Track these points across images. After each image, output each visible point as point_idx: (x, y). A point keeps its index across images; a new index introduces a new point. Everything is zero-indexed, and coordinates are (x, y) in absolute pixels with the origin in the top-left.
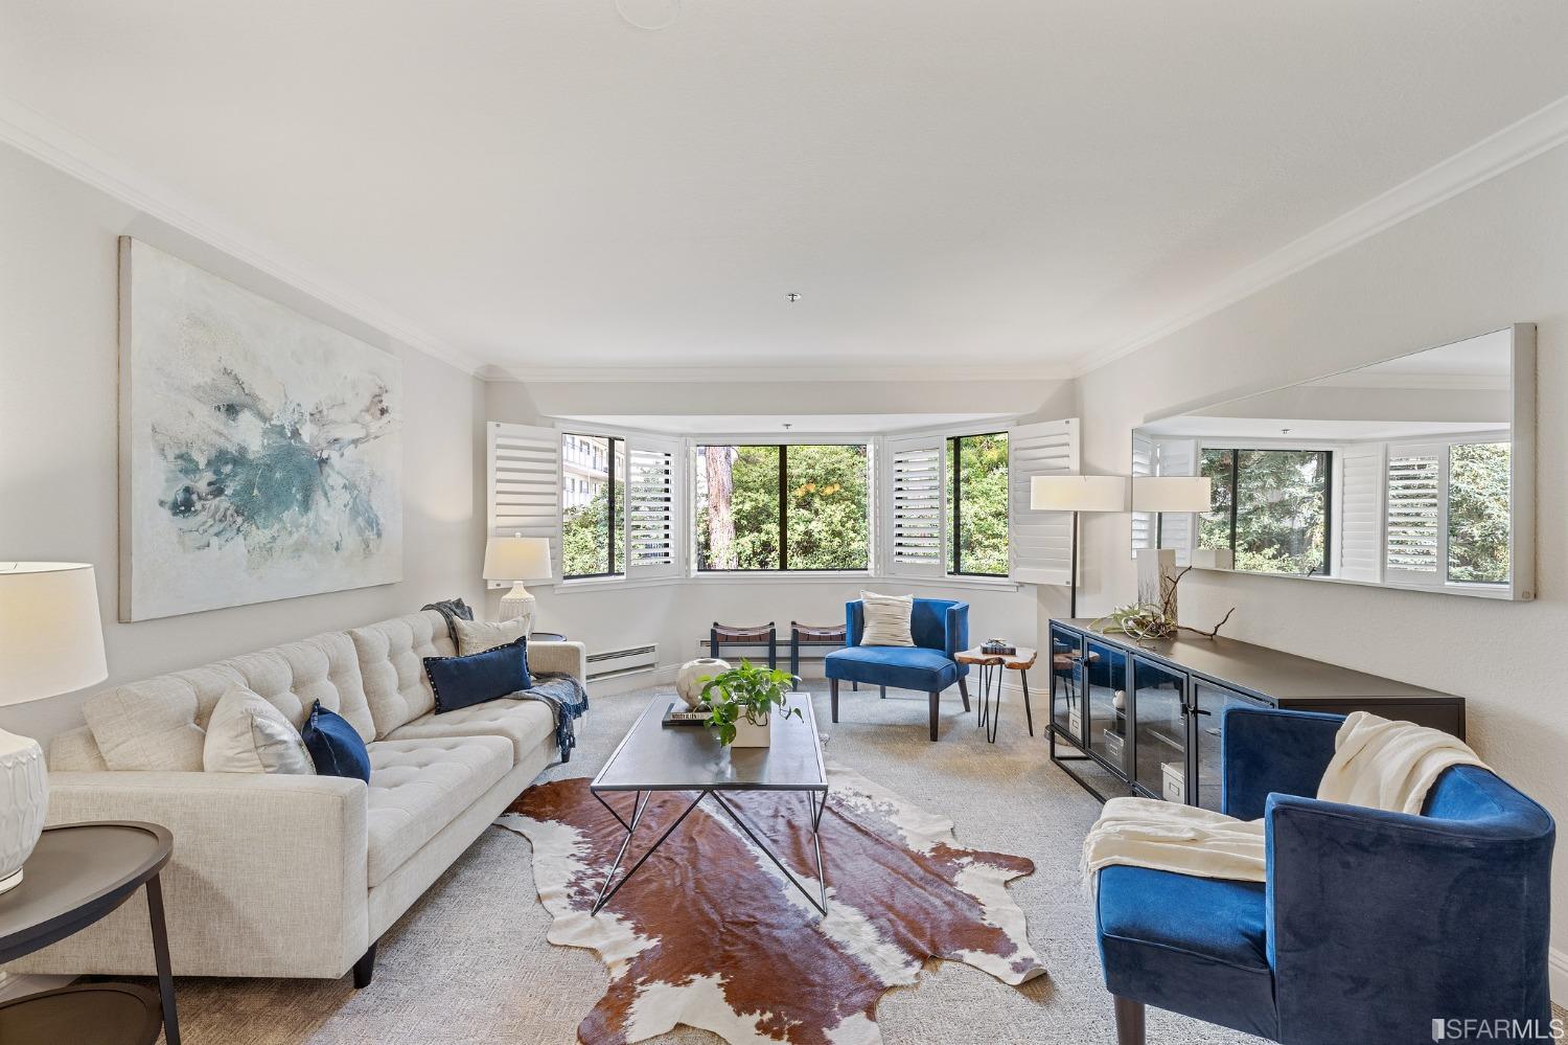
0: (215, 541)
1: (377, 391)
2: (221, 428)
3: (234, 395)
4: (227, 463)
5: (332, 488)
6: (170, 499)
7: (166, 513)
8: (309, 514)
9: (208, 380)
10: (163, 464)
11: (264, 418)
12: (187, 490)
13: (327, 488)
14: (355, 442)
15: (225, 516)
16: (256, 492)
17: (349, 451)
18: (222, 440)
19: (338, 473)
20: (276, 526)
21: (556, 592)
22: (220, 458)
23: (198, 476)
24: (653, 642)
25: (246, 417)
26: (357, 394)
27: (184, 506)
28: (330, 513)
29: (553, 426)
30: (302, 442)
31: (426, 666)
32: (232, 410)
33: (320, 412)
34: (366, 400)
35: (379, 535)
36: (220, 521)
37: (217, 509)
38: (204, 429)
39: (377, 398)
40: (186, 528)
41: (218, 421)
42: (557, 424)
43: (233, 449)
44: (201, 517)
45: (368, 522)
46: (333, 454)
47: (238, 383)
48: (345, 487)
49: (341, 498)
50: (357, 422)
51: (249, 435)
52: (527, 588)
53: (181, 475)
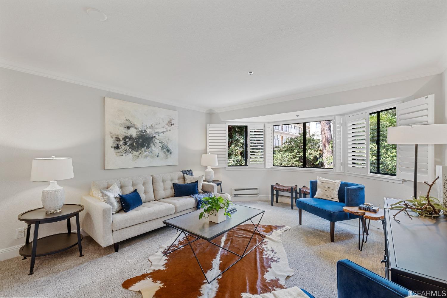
0: (124, 155)
1: (170, 120)
2: (126, 132)
3: (129, 124)
4: (127, 139)
5: (156, 143)
6: (114, 146)
7: (113, 149)
8: (149, 149)
9: (122, 122)
10: (112, 140)
11: (136, 129)
12: (118, 145)
13: (154, 143)
14: (163, 132)
15: (127, 149)
16: (135, 144)
17: (161, 135)
18: (126, 134)
19: (158, 139)
20: (140, 151)
21: (226, 170)
22: (125, 138)
23: (120, 142)
24: (258, 187)
25: (132, 129)
26: (164, 121)
27: (117, 147)
28: (155, 149)
29: (225, 124)
30: (147, 133)
31: (173, 185)
32: (128, 128)
33: (152, 126)
34: (167, 122)
35: (171, 153)
36: (126, 150)
37: (125, 148)
38: (122, 132)
39: (170, 121)
40: (117, 152)
41: (125, 130)
42: (226, 123)
43: (129, 136)
44: (121, 150)
45: (167, 150)
46: (157, 136)
47: (130, 122)
48: (160, 142)
49: (158, 145)
50: (163, 128)
51: (133, 133)
52: (212, 168)
53: (116, 141)
